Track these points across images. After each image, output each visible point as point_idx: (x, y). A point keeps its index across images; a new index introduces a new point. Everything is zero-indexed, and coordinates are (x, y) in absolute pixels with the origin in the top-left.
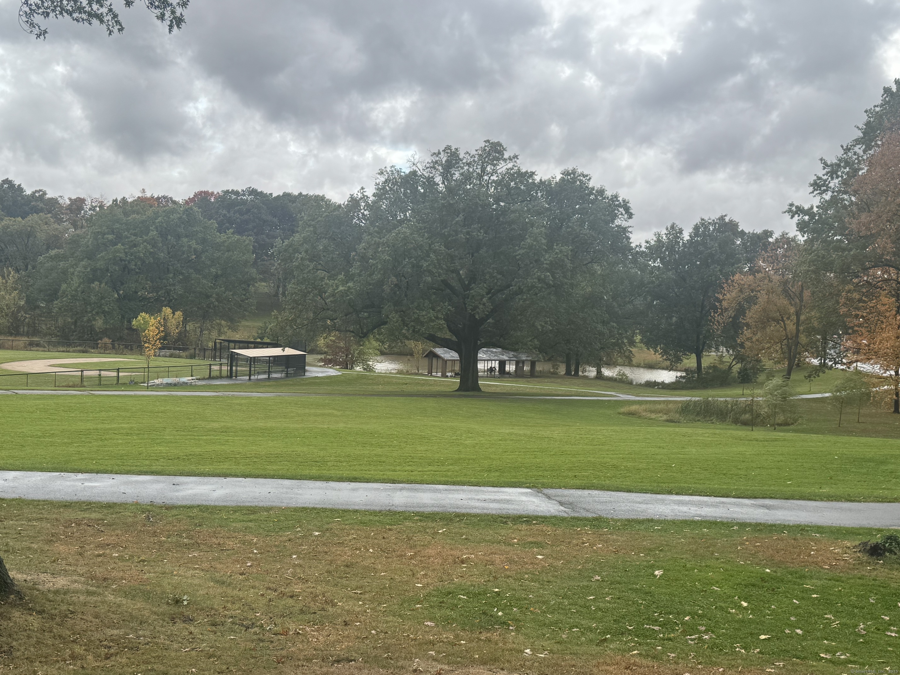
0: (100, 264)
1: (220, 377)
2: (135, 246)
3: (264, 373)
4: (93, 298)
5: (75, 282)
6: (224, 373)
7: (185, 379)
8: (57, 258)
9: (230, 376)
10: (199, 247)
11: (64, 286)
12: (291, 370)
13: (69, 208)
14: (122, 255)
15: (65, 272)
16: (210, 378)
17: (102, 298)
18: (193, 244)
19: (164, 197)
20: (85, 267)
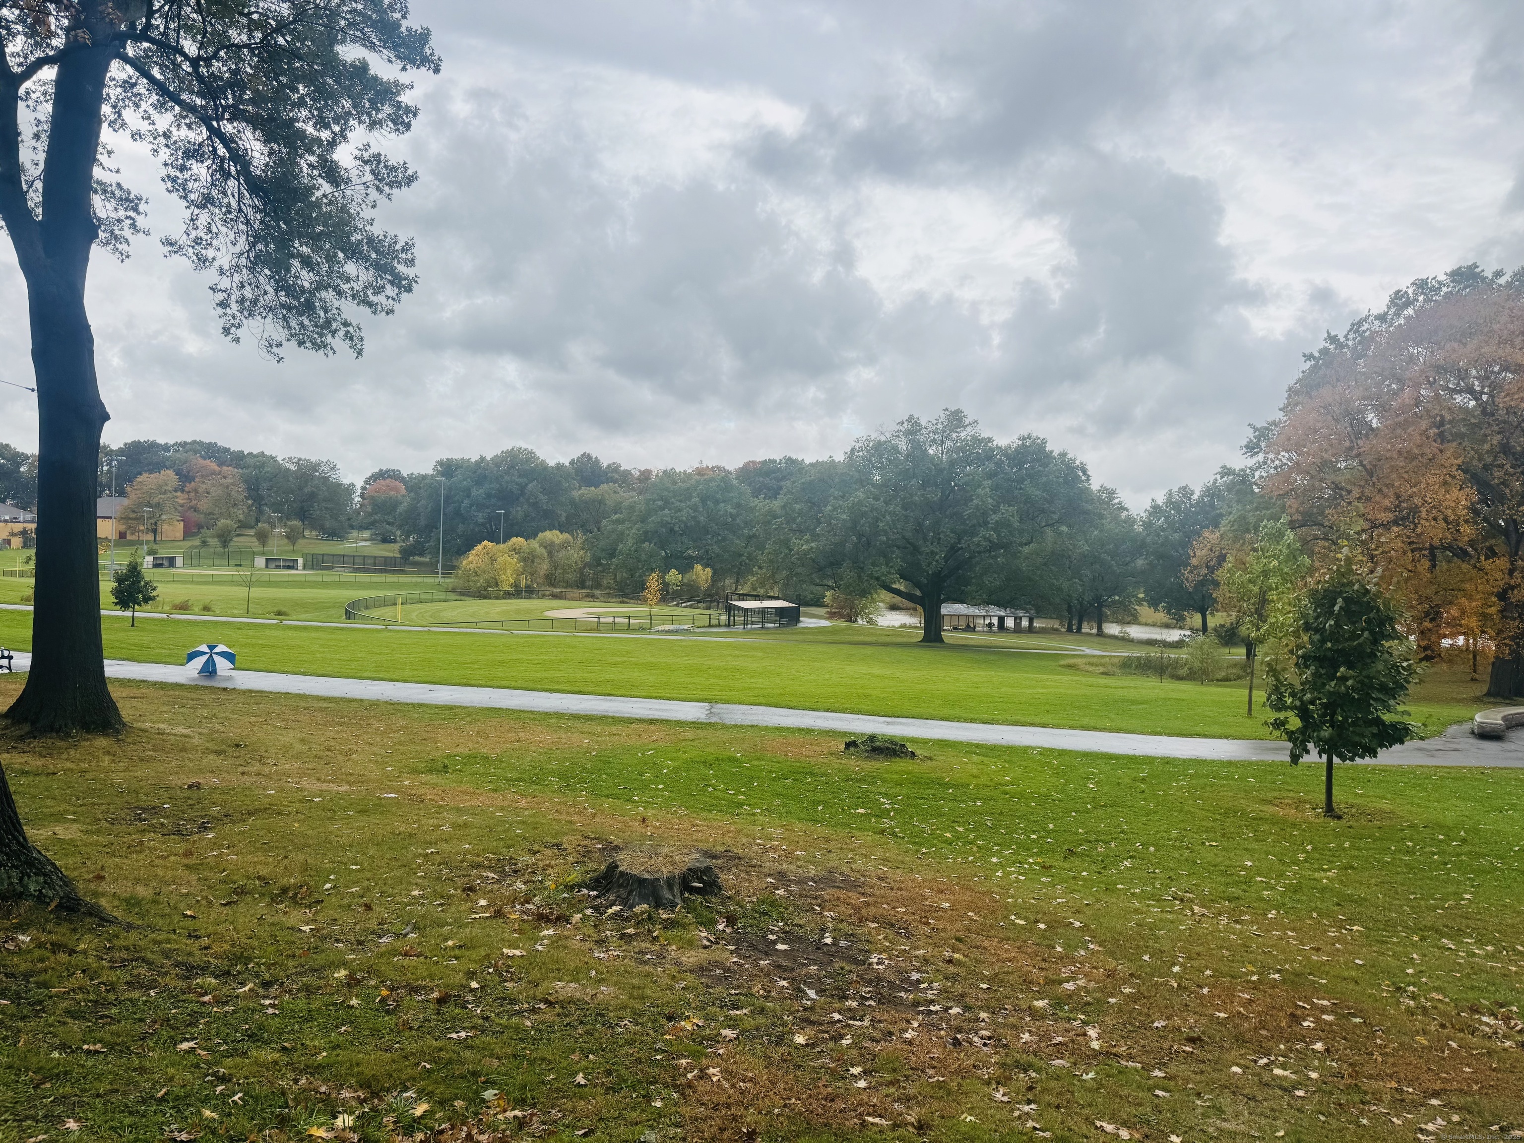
0: (650, 527)
1: (719, 626)
2: (680, 510)
3: (758, 622)
4: (643, 557)
5: (630, 542)
6: (723, 622)
7: (686, 627)
8: (618, 522)
9: (728, 625)
10: (734, 511)
11: (621, 546)
12: (784, 621)
13: (639, 479)
14: (668, 519)
15: (622, 533)
16: (710, 626)
17: (651, 556)
18: (730, 509)
19: (718, 467)
20: (638, 530)
